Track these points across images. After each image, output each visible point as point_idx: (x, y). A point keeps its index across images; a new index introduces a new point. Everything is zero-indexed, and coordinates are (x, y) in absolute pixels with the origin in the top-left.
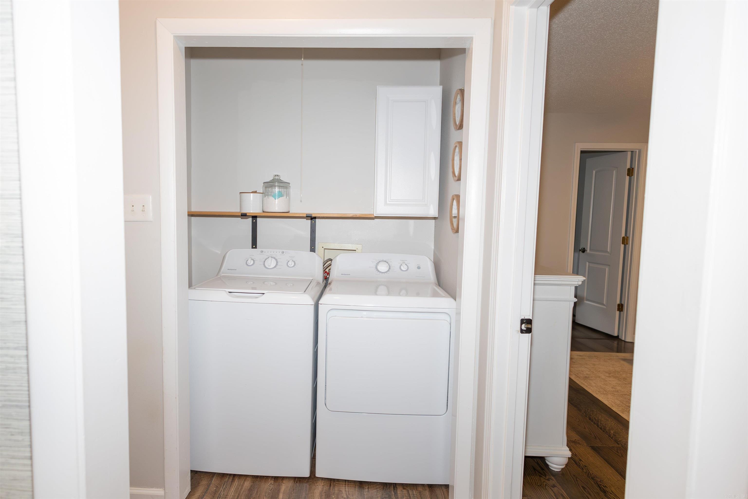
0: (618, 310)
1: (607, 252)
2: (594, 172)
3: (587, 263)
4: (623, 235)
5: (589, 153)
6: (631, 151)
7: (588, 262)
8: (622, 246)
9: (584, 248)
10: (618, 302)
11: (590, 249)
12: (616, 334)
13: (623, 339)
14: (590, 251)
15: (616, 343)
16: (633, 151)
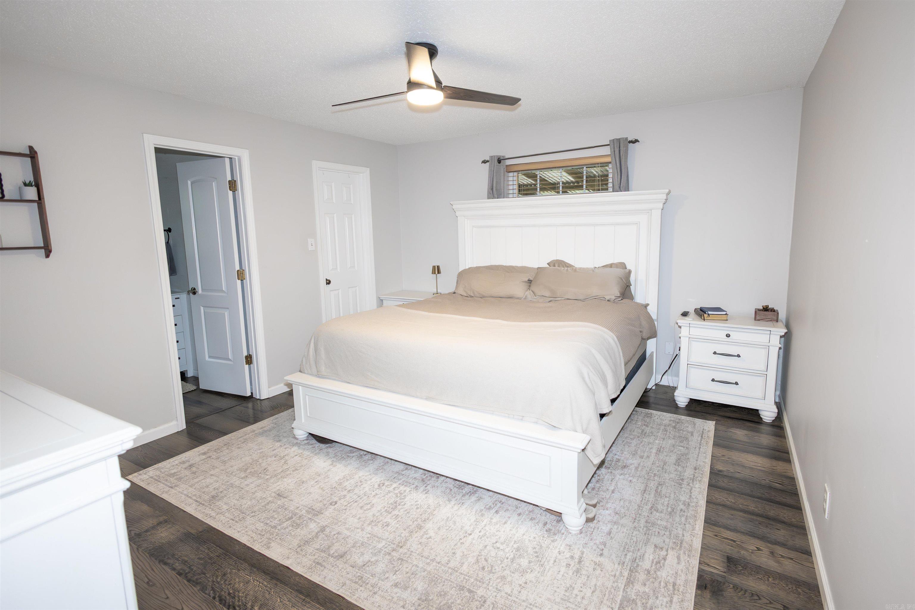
0: (246, 364)
1: (222, 291)
2: (189, 183)
3: (202, 308)
4: (237, 268)
5: (178, 154)
6: (230, 158)
7: (202, 306)
8: (239, 282)
9: (194, 289)
10: (245, 353)
11: (202, 290)
12: (249, 394)
13: (258, 398)
14: (202, 291)
15: (250, 405)
16: (231, 158)
